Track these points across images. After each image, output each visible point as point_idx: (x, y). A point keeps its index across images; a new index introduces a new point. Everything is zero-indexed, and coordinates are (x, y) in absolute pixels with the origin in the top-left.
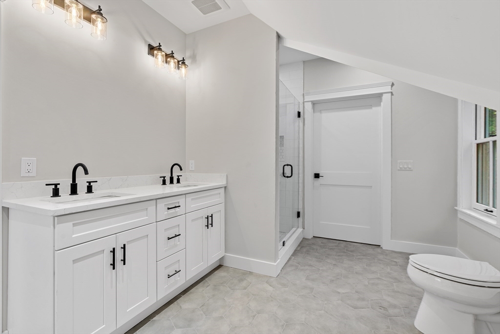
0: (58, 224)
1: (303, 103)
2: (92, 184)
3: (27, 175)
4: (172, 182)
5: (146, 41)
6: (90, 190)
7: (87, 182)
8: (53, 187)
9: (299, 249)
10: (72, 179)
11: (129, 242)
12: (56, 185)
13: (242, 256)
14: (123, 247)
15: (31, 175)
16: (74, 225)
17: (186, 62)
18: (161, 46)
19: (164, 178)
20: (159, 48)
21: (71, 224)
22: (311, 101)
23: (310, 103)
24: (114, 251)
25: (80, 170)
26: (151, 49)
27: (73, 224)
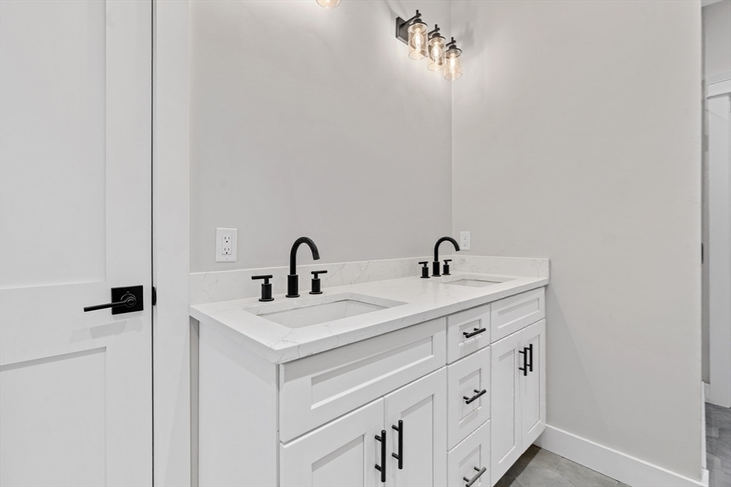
0: (286, 380)
1: (703, 102)
2: (320, 276)
3: (224, 258)
4: (436, 273)
5: (392, 13)
6: (316, 288)
7: (312, 273)
8: (262, 281)
9: (715, 434)
10: (289, 267)
11: (404, 413)
12: (267, 278)
13: (581, 436)
14: (397, 425)
15: (230, 258)
16: (315, 381)
17: (458, 45)
18: (420, 15)
19: (425, 265)
20: (417, 19)
21: (308, 379)
22: (729, 93)
23: (727, 98)
24: (382, 438)
25: (304, 249)
26: (402, 25)
27: (312, 379)
